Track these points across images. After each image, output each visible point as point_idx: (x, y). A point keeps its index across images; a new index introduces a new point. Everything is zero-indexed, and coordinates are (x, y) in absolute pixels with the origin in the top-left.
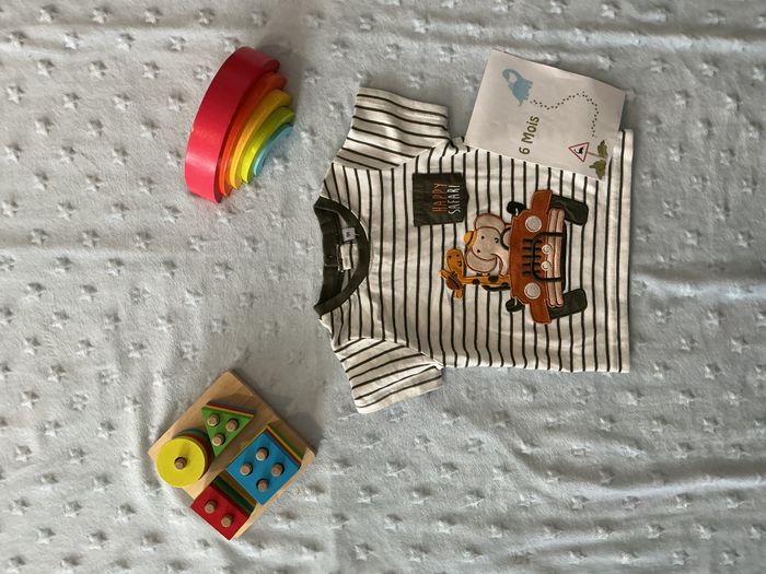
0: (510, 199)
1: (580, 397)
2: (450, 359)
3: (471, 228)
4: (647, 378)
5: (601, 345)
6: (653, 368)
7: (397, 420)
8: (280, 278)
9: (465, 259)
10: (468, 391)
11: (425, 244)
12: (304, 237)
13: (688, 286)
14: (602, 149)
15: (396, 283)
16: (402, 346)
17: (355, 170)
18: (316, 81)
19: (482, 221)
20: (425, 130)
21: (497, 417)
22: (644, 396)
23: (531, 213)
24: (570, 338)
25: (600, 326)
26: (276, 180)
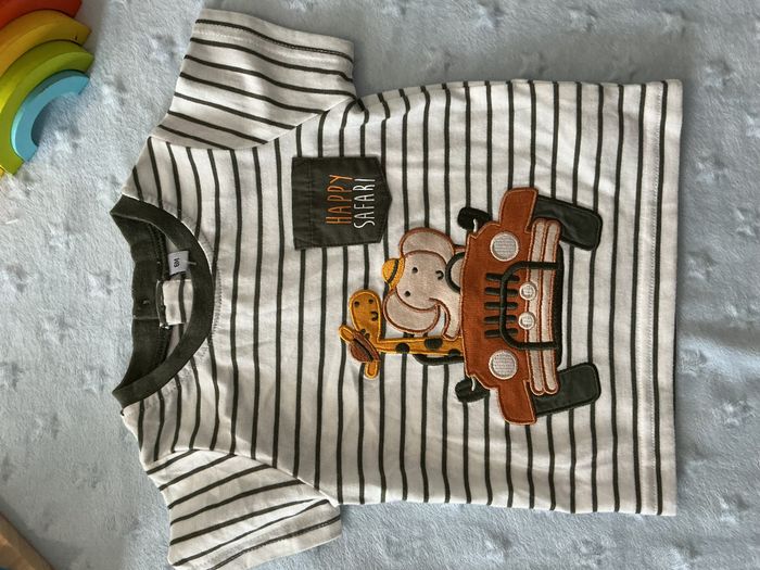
0: (463, 204)
1: (587, 556)
2: (351, 490)
3: (394, 253)
4: (707, 523)
5: (626, 465)
6: (719, 507)
8: (62, 338)
9: (383, 308)
10: (389, 542)
11: (314, 280)
12: (104, 267)
15: (260, 349)
16: (265, 466)
17: (188, 150)
18: (129, 1)
19: (413, 239)
20: (313, 80)
22: (701, 555)
23: (500, 228)
24: (569, 450)
25: (625, 430)
26: (58, 168)
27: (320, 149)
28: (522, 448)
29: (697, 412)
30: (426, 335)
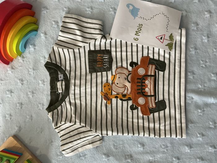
0: (131, 61)
1: (164, 148)
2: (104, 132)
3: (114, 74)
4: (194, 140)
5: (173, 126)
6: (197, 136)
7: (83, 158)
8: (33, 96)
9: (112, 87)
10: (114, 145)
11: (94, 81)
12: (43, 79)
13: (213, 98)
14: (171, 37)
15: (81, 98)
16: (83, 127)
17: (63, 49)
18: (47, 12)
19: (119, 70)
20: (93, 31)
21: (127, 157)
22: (193, 148)
23: (140, 67)
24: (159, 122)
25: (173, 117)
26: (31, 54)
27: (95, 48)
28: (147, 121)
29: (191, 112)
30: (122, 94)
